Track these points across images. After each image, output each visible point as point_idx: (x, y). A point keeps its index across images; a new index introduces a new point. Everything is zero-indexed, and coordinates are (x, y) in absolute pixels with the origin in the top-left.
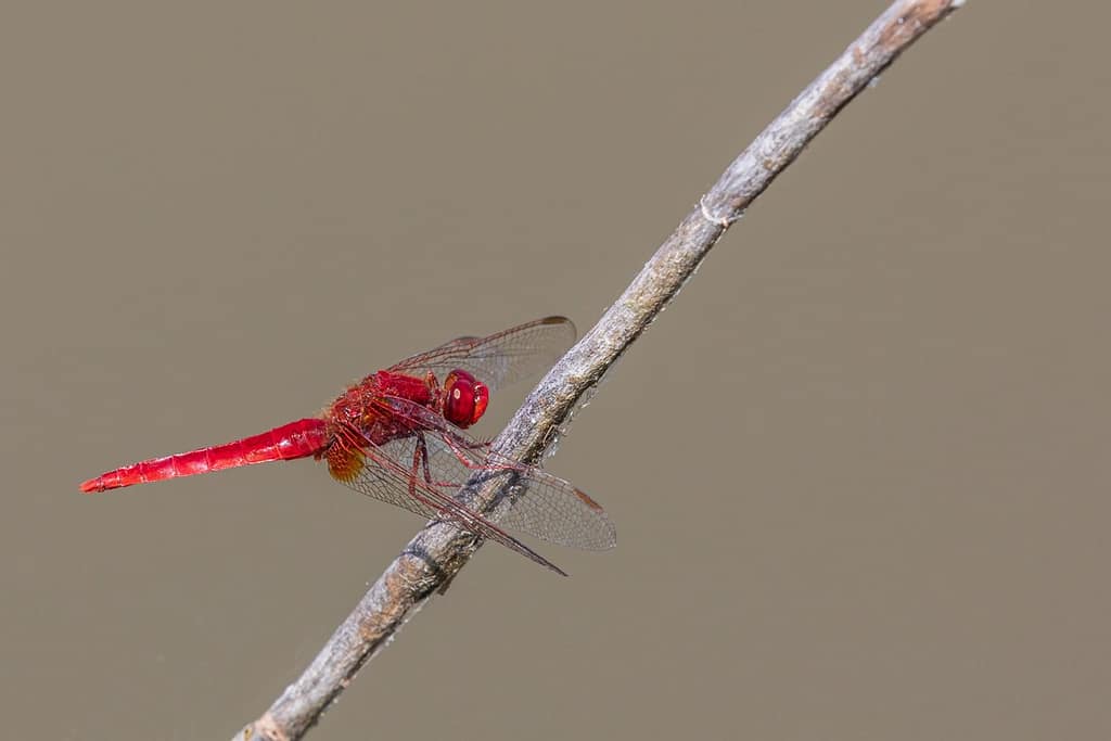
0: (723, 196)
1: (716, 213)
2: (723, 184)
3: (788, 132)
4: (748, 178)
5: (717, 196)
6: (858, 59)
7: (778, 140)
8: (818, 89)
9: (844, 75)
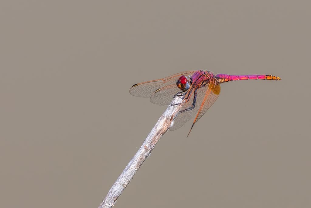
0: (112, 198)
1: (110, 203)
2: (111, 195)
3: (129, 175)
4: (119, 191)
5: (110, 199)
6: (146, 149)
7: (126, 178)
8: (136, 160)
9: (143, 154)
